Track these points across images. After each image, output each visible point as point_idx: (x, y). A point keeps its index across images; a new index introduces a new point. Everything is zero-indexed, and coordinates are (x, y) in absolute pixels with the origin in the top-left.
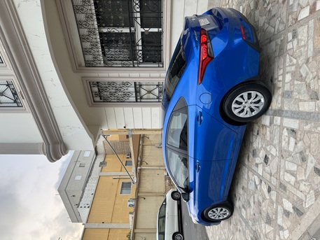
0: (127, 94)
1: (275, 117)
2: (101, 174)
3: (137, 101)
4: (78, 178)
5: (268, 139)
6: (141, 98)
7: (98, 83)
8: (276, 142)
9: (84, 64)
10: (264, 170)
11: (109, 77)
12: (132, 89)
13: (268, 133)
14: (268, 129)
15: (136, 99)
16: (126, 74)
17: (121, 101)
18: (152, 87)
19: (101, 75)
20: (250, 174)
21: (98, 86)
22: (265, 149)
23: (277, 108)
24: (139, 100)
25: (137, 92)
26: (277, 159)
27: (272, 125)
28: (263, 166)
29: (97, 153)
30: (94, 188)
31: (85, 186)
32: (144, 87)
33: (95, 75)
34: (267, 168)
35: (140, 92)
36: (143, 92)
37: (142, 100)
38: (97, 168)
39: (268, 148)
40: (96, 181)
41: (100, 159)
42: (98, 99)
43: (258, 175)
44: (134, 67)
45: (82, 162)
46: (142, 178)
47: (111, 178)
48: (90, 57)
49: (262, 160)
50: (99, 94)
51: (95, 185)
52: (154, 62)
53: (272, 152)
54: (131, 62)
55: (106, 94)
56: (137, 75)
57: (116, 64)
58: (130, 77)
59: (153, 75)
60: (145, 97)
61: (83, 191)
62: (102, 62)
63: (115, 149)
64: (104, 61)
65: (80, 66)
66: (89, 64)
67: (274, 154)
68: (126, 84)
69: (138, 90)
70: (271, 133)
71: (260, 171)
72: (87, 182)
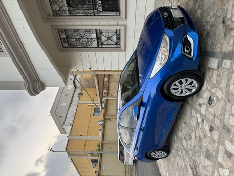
0: (90, 41)
1: (225, 60)
2: (79, 102)
3: (98, 47)
4: (64, 104)
5: (214, 82)
6: (102, 44)
7: (65, 30)
8: (223, 85)
9: (52, 14)
10: (207, 110)
11: (74, 25)
12: (94, 36)
13: (215, 76)
14: (215, 71)
15: (98, 45)
16: (89, 23)
17: (86, 46)
18: (111, 34)
19: (67, 23)
20: (193, 112)
21: (65, 34)
22: (210, 91)
23: (227, 50)
24: (100, 46)
25: (98, 38)
26: (222, 102)
27: (220, 69)
28: (207, 107)
29: (76, 87)
30: (75, 112)
31: (68, 110)
32: (104, 34)
33: (63, 24)
34: (211, 109)
35: (100, 38)
36: (104, 39)
37: (103, 46)
38: (76, 98)
39: (213, 91)
40: (76, 107)
41: (78, 91)
42: (66, 45)
43: (201, 115)
44: (95, 15)
45: (66, 93)
46: (108, 106)
47: (86, 105)
48: (56, 8)
49: (206, 101)
50: (67, 40)
51: (75, 110)
52: (112, 11)
53: (217, 95)
54: (92, 11)
55: (72, 40)
56: (97, 23)
57: (79, 13)
58: (91, 25)
59: (111, 23)
60: (105, 43)
61: (67, 114)
62: (67, 12)
63: (89, 85)
64: (69, 10)
65: (49, 15)
66: (56, 14)
67: (220, 97)
68: (88, 31)
69: (99, 36)
70: (218, 76)
71: (203, 110)
72: (69, 108)
